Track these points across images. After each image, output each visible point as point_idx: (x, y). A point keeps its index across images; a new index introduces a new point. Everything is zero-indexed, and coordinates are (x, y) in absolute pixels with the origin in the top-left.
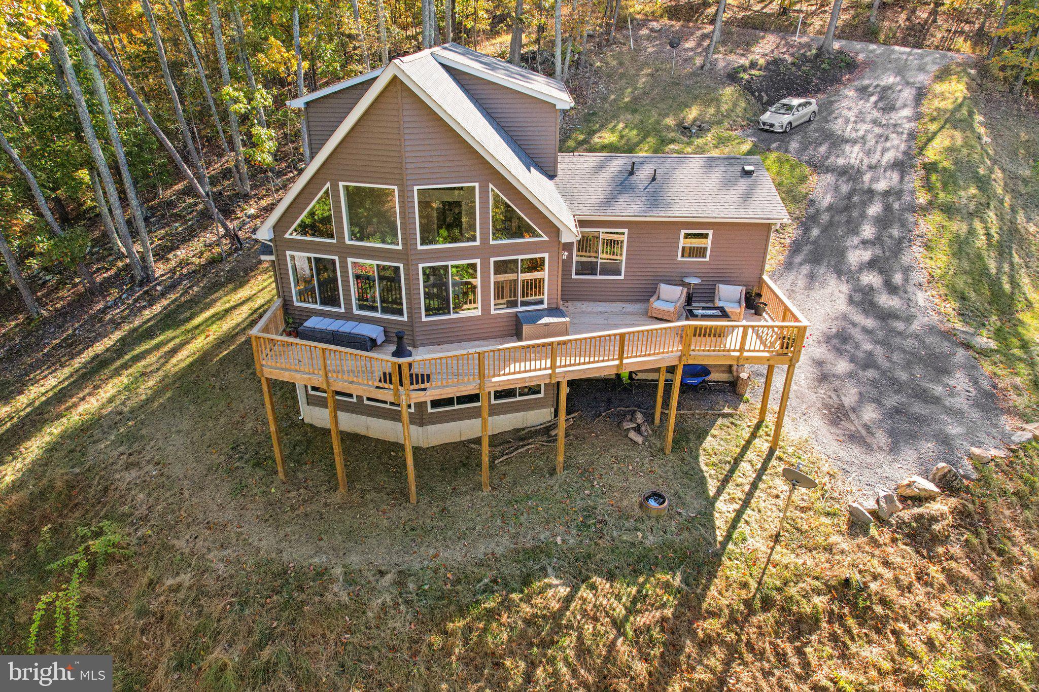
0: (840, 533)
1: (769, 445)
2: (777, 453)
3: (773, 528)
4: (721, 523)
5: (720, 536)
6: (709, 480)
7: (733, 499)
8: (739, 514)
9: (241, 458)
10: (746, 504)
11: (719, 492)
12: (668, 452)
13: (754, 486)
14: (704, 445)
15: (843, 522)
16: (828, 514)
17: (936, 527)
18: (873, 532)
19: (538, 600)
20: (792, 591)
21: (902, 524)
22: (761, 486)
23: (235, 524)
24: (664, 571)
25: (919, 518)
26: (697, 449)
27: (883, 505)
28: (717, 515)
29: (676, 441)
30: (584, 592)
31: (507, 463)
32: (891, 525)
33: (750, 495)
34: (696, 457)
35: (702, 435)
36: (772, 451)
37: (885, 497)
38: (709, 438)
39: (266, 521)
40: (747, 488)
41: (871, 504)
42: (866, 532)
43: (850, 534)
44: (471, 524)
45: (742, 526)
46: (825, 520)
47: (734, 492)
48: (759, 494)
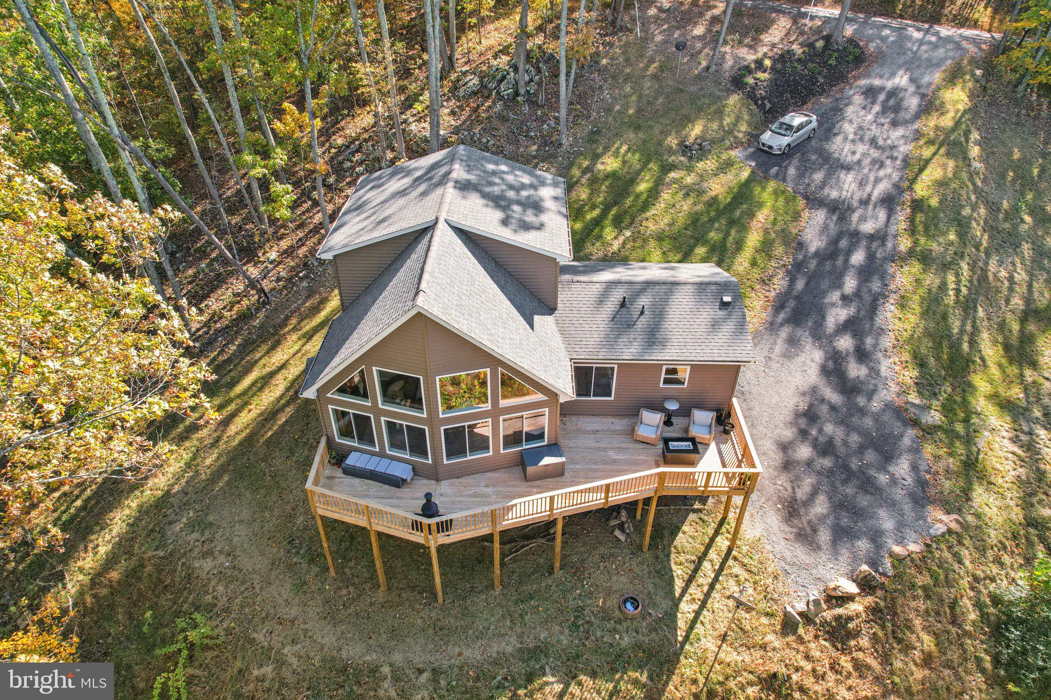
0: (775, 632)
1: (728, 543)
2: (734, 553)
3: (723, 630)
4: (682, 624)
5: (680, 636)
6: (676, 580)
7: (694, 599)
8: (698, 613)
9: (298, 553)
11: (682, 594)
12: (645, 549)
13: (712, 586)
14: (675, 543)
15: (777, 622)
16: (767, 614)
17: (851, 625)
18: (801, 631)
20: (732, 684)
21: (825, 623)
22: (718, 586)
23: (301, 620)
24: (634, 669)
25: (838, 618)
26: (669, 546)
27: (811, 607)
28: (679, 615)
29: (652, 538)
30: (574, 689)
31: (514, 560)
32: (815, 624)
33: (708, 595)
34: (668, 556)
35: (675, 530)
36: (730, 550)
37: (814, 601)
38: (680, 535)
39: (325, 618)
40: (706, 589)
41: (801, 606)
42: (795, 632)
43: (783, 633)
44: (486, 624)
45: (699, 629)
46: (764, 620)
47: (695, 592)
48: (715, 594)
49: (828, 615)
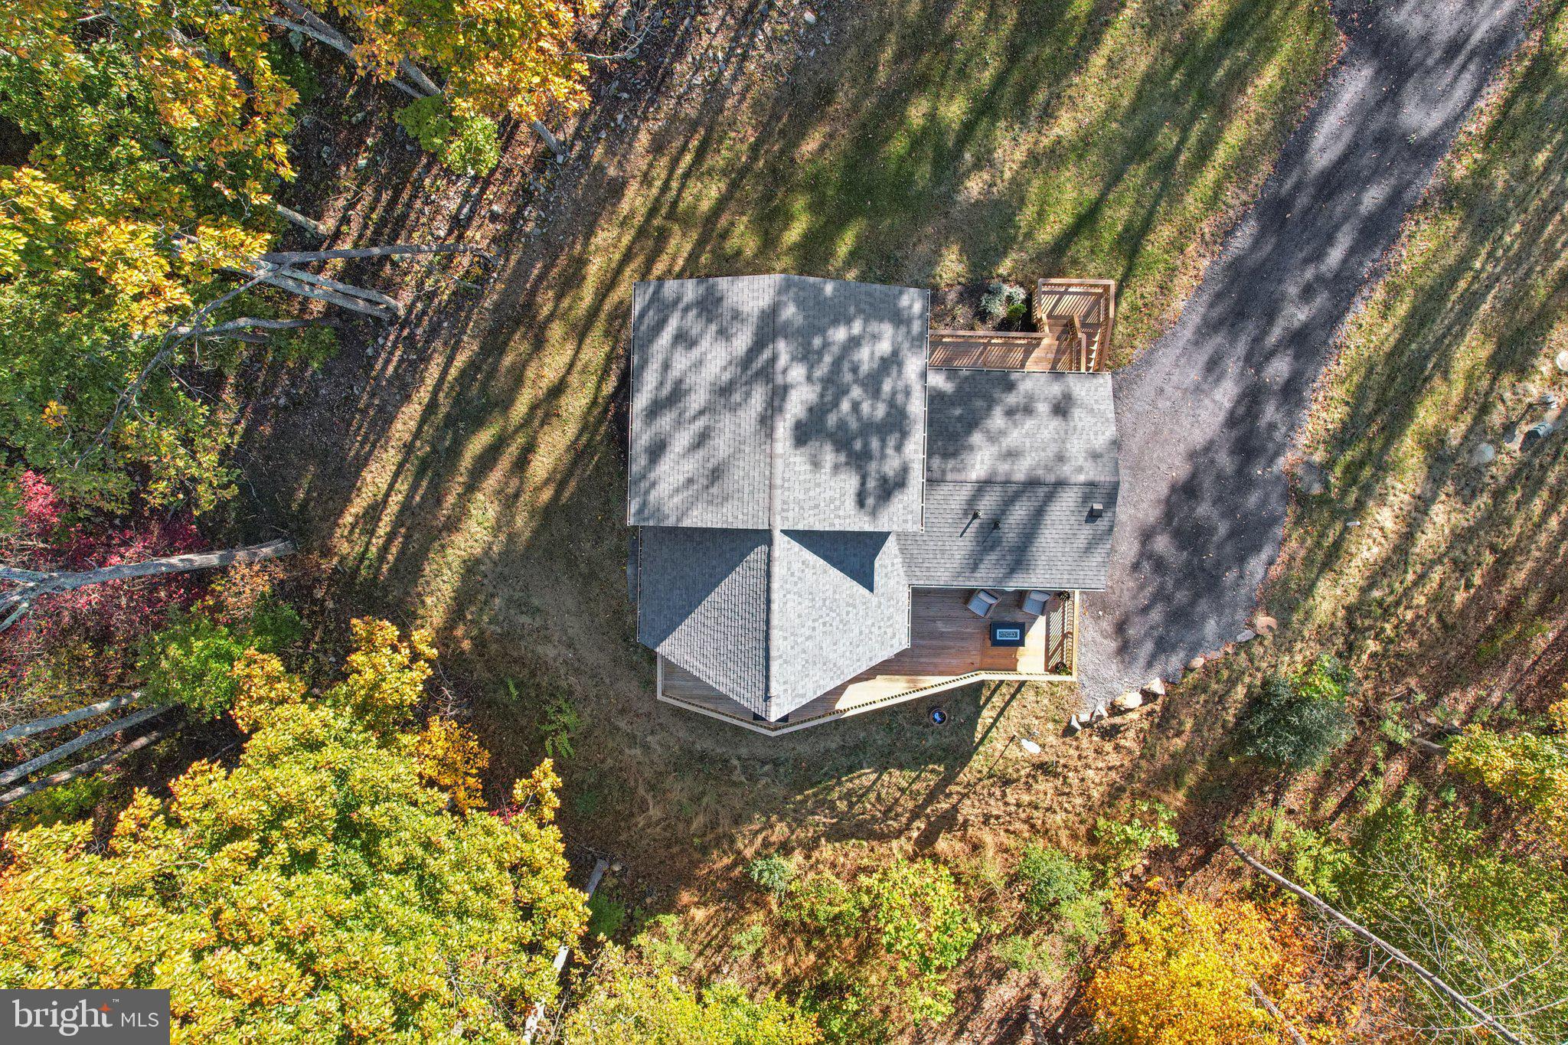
0: (1056, 735)
4: (980, 729)
5: (978, 736)
7: (995, 707)
8: (996, 720)
10: (1001, 713)
11: (985, 704)
15: (1060, 728)
16: (1055, 721)
18: (1078, 734)
19: (857, 782)
20: (1010, 770)
21: (1101, 727)
22: (1019, 696)
24: (934, 763)
25: (1114, 723)
27: (1093, 718)
28: (980, 721)
30: (886, 777)
32: (1093, 728)
33: (1008, 704)
37: (1098, 713)
40: (1007, 697)
41: (1085, 717)
42: (1072, 734)
43: (1062, 736)
45: (994, 733)
46: (1050, 726)
47: (997, 701)
48: (1014, 703)
49: (1106, 722)
